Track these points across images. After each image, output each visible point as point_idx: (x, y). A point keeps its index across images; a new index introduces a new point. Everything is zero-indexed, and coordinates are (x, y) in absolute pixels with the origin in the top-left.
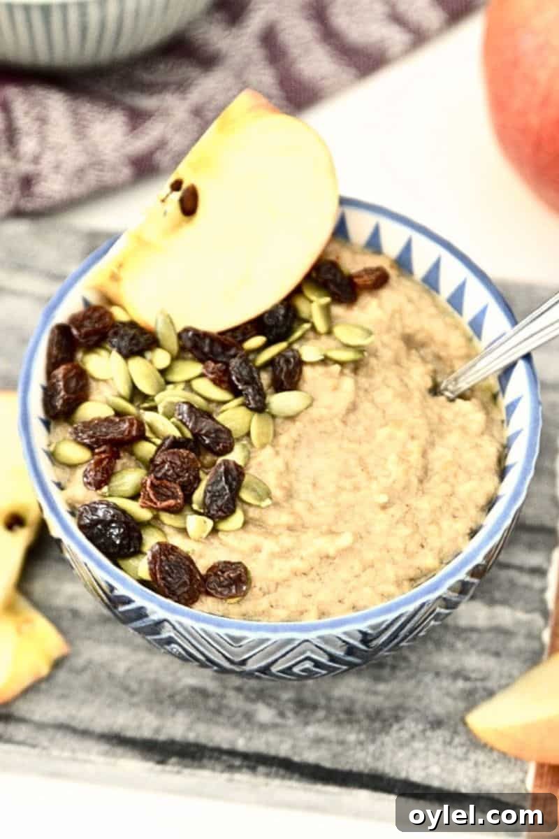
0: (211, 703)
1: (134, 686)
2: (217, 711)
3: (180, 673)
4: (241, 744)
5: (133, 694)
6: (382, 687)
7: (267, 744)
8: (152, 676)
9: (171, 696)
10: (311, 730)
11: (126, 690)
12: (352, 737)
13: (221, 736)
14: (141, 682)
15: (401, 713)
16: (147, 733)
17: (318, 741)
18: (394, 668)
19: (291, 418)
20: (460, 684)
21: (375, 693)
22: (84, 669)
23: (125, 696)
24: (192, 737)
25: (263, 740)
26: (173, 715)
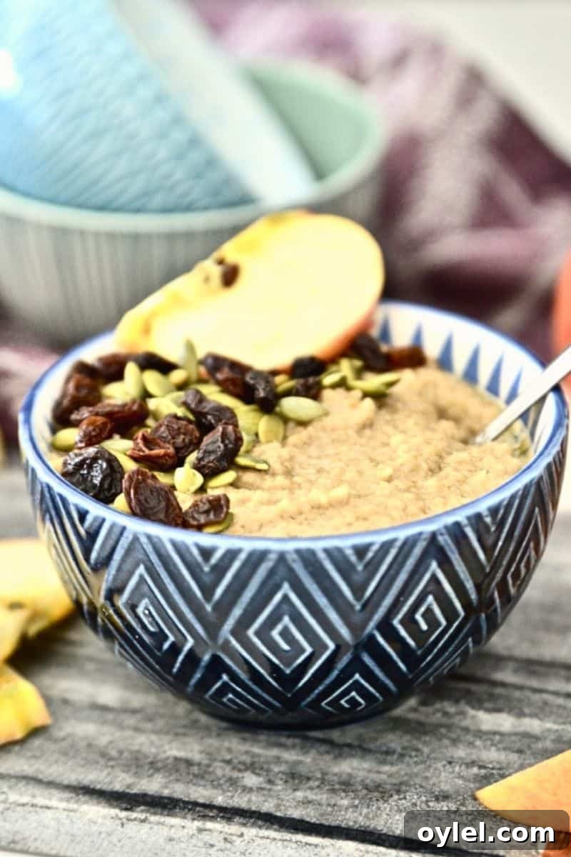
0: (195, 769)
1: (114, 753)
2: (200, 776)
3: (167, 747)
4: (220, 800)
5: (111, 759)
6: (386, 768)
7: (249, 801)
8: (136, 748)
9: (152, 763)
10: (300, 795)
11: (104, 757)
12: (345, 802)
13: (200, 793)
14: (121, 752)
15: (404, 788)
16: (118, 787)
17: (307, 802)
18: (402, 756)
19: (303, 424)
20: (475, 770)
21: (379, 772)
22: (64, 739)
23: (102, 762)
24: (166, 792)
25: (246, 799)
26: (151, 776)
